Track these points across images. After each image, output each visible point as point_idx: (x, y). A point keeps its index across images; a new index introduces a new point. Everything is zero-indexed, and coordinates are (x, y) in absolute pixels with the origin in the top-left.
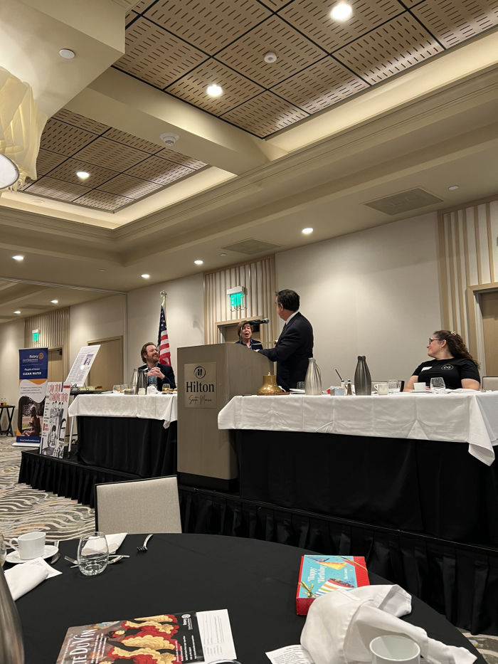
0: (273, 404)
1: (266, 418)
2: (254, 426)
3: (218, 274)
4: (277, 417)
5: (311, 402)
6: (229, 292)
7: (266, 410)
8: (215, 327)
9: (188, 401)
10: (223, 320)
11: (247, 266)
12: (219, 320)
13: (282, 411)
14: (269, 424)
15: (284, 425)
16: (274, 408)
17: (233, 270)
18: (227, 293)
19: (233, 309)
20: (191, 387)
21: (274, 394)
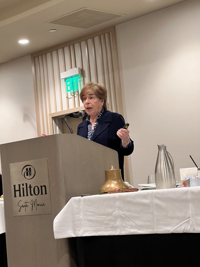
0: (118, 203)
1: (110, 220)
2: (97, 231)
3: (48, 55)
4: (123, 218)
5: (163, 198)
6: (63, 75)
7: (110, 210)
8: (50, 120)
9: (16, 208)
10: (59, 110)
11: (83, 43)
12: (53, 111)
13: (128, 211)
14: (115, 228)
15: (132, 227)
16: (120, 208)
17: (66, 49)
18: (61, 78)
19: (70, 96)
20: (19, 190)
21: (119, 191)
